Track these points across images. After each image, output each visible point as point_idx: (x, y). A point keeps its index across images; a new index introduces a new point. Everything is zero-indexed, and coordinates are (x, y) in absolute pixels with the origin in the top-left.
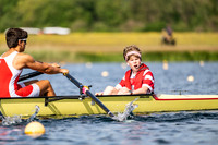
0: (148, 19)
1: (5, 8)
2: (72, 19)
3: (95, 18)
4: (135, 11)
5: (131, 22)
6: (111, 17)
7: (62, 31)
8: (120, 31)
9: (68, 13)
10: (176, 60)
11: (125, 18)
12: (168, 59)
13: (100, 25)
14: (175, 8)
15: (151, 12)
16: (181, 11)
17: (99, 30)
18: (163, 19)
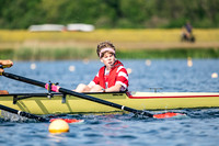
0: (173, 16)
1: (30, 4)
2: (96, 16)
3: (119, 14)
4: (160, 7)
5: (155, 19)
6: (136, 14)
7: (86, 28)
8: (144, 28)
9: (93, 10)
10: (201, 57)
11: (150, 14)
12: (192, 57)
13: (124, 21)
14: (200, 5)
15: (176, 9)
16: (206, 8)
17: (123, 27)
18: (187, 15)
